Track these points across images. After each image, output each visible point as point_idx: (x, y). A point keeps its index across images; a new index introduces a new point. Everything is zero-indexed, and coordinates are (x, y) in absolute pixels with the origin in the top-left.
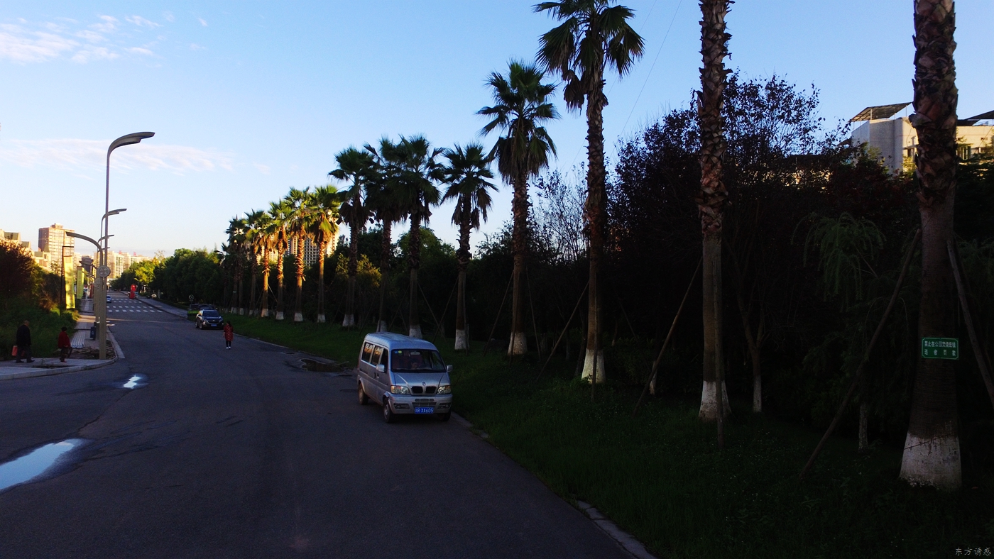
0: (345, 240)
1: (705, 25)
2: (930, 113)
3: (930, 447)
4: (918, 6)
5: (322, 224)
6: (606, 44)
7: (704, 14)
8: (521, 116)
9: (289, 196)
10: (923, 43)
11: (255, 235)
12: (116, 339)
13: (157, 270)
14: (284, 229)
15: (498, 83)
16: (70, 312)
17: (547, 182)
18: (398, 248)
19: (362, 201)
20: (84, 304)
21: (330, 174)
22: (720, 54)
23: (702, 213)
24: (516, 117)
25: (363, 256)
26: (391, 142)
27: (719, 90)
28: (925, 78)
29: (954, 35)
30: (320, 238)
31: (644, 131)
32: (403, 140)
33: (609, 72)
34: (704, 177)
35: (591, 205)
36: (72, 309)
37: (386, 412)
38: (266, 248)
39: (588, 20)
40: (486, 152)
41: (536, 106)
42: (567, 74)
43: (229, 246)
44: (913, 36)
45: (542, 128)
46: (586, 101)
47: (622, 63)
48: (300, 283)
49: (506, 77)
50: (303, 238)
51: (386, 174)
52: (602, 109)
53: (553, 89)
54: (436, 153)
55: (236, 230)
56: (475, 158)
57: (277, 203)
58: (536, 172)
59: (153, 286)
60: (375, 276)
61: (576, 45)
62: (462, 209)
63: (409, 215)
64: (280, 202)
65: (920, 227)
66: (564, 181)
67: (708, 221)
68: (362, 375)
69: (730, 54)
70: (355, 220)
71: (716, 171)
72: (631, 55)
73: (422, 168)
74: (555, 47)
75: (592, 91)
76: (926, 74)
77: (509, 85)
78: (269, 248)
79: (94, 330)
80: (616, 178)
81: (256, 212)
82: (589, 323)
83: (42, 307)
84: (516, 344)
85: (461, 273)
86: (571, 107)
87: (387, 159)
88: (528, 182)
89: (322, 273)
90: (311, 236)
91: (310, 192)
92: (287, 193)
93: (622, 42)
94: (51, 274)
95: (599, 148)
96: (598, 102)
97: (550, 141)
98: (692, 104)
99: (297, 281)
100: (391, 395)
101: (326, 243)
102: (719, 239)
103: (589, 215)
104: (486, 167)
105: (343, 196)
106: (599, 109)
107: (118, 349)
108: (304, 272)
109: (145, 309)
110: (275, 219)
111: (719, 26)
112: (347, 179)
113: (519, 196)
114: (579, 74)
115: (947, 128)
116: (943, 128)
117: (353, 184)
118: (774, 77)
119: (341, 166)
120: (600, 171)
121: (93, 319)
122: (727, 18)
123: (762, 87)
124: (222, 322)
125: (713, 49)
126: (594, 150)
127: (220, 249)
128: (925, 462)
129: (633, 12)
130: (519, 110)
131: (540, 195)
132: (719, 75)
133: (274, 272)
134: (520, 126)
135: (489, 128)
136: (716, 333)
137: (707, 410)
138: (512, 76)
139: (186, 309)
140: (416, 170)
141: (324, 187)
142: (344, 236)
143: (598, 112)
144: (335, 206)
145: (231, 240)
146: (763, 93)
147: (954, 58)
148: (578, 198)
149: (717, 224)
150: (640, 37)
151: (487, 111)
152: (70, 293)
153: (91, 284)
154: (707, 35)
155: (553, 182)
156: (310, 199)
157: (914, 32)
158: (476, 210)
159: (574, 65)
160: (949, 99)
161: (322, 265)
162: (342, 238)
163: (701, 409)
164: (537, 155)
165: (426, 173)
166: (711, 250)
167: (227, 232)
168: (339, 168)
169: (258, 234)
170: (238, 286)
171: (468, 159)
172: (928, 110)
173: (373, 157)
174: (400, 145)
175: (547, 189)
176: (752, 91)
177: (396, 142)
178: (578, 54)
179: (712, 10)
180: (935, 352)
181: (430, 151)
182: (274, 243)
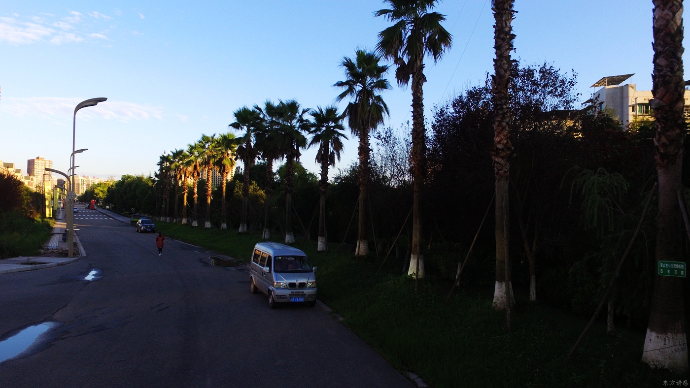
0: (240, 170)
1: (497, 28)
2: (665, 99)
3: (665, 340)
4: (656, 22)
5: (224, 160)
6: (425, 39)
7: (497, 21)
8: (364, 87)
9: (201, 140)
10: (660, 48)
11: (178, 167)
12: (81, 241)
13: (109, 190)
14: (198, 163)
15: (348, 64)
16: (48, 220)
17: (383, 135)
18: (277, 176)
19: (252, 144)
20: (59, 213)
21: (230, 125)
22: (508, 49)
23: (495, 161)
24: (361, 89)
25: (253, 182)
26: (272, 103)
27: (507, 74)
28: (661, 73)
29: (683, 43)
30: (223, 169)
31: (452, 100)
32: (281, 102)
33: (428, 59)
34: (497, 137)
35: (415, 153)
36: (50, 218)
37: (270, 300)
38: (185, 176)
39: (413, 22)
40: (340, 112)
41: (375, 81)
42: (398, 60)
43: (160, 174)
44: (652, 43)
45: (380, 96)
46: (411, 80)
47: (437, 53)
48: (209, 201)
49: (354, 61)
50: (211, 169)
51: (269, 126)
52: (423, 84)
53: (387, 69)
54: (304, 112)
55: (164, 163)
56: (332, 116)
57: (193, 144)
58: (375, 127)
59: (107, 201)
60: (261, 196)
61: (404, 40)
62: (323, 152)
63: (285, 156)
64: (195, 144)
65: (657, 181)
66: (395, 134)
67: (499, 168)
68: (252, 272)
69: (515, 49)
70: (247, 158)
71: (505, 133)
72: (443, 47)
73: (294, 122)
74: (390, 41)
75: (416, 72)
76: (662, 70)
77: (356, 66)
78: (187, 176)
79: (65, 235)
80: (432, 133)
81: (178, 150)
82: (414, 236)
83: (29, 218)
84: (361, 248)
85: (322, 197)
86: (400, 83)
87: (270, 116)
88: (369, 134)
89: (224, 194)
90: (217, 168)
91: (216, 137)
92: (200, 138)
93: (437, 38)
94: (36, 193)
95: (420, 112)
96: (420, 80)
97: (385, 105)
98: (486, 82)
99: (207, 199)
100: (274, 289)
101: (227, 173)
102: (507, 180)
103: (414, 159)
104: (340, 122)
105: (239, 141)
106: (420, 85)
107: (81, 249)
108: (212, 193)
109: (101, 217)
110: (191, 156)
111: (507, 29)
112: (242, 129)
113: (363, 144)
114: (406, 60)
115: (678, 110)
116: (674, 110)
117: (246, 133)
118: (545, 63)
119: (238, 120)
120: (421, 129)
121: (64, 225)
122: (513, 23)
123: (536, 71)
124: (155, 228)
125: (503, 45)
126: (417, 114)
127: (153, 176)
128: (661, 350)
129: (444, 17)
130: (363, 83)
131: (378, 144)
132: (507, 64)
133: (191, 193)
134: (364, 95)
135: (342, 96)
136: (505, 248)
137: (498, 302)
138: (358, 60)
139: (130, 217)
140: (290, 123)
141: (226, 134)
142: (239, 167)
143: (420, 87)
144: (234, 148)
145: (161, 170)
146: (537, 75)
147: (682, 59)
148: (405, 147)
149: (506, 170)
150: (449, 34)
151: (341, 84)
152: (49, 207)
153: (64, 199)
154: (499, 35)
155: (387, 135)
156: (216, 142)
157: (653, 40)
158: (333, 153)
159: (402, 54)
160: (679, 89)
161: (224, 189)
162: (238, 168)
163: (494, 300)
164: (375, 115)
165: (297, 126)
166: (501, 188)
167: (158, 165)
168: (236, 121)
169: (179, 166)
170: (166, 202)
171: (327, 117)
172: (664, 96)
173: (259, 114)
174: (278, 106)
175: (383, 140)
176: (529, 73)
177: (276, 104)
178: (405, 47)
179: (502, 18)
180: (669, 271)
181: (300, 110)
182: (191, 173)
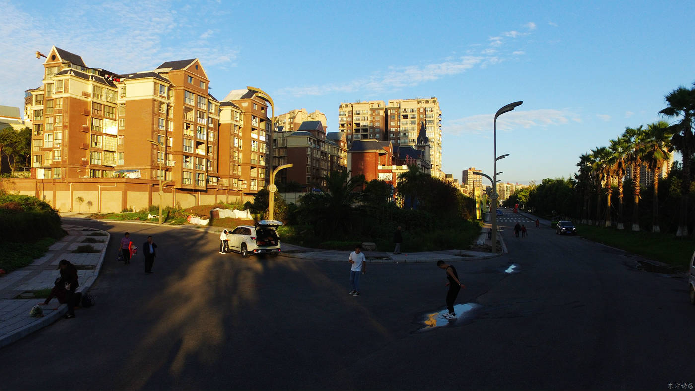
0: (678, 165)
5: (656, 154)
9: (626, 134)
11: (599, 166)
12: (504, 240)
13: (531, 194)
14: (622, 160)
20: (487, 216)
21: (661, 112)
30: (654, 164)
36: (479, 220)
38: (608, 175)
43: (580, 175)
48: (637, 201)
50: (639, 165)
55: (585, 163)
57: (616, 140)
59: (529, 204)
64: (619, 139)
78: (611, 175)
79: (491, 233)
81: (599, 149)
83: (463, 219)
89: (657, 192)
90: (646, 164)
91: (643, 129)
99: (634, 199)
101: (659, 168)
105: (674, 129)
107: (504, 246)
108: (641, 192)
110: (615, 153)
112: (677, 115)
117: (684, 118)
119: (671, 104)
121: (491, 226)
127: (573, 178)
133: (616, 193)
139: (550, 220)
141: (656, 123)
142: (676, 161)
144: (668, 138)
145: (582, 170)
152: (479, 210)
153: (491, 204)
156: (644, 134)
161: (656, 186)
167: (579, 165)
168: (669, 106)
170: (587, 204)
182: (614, 171)
